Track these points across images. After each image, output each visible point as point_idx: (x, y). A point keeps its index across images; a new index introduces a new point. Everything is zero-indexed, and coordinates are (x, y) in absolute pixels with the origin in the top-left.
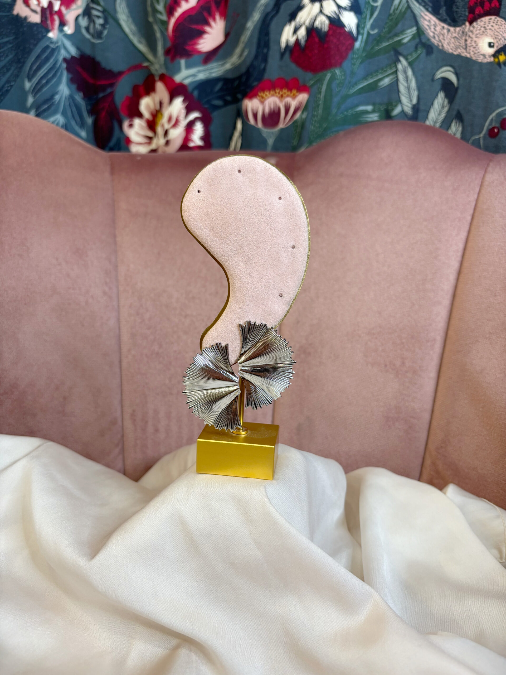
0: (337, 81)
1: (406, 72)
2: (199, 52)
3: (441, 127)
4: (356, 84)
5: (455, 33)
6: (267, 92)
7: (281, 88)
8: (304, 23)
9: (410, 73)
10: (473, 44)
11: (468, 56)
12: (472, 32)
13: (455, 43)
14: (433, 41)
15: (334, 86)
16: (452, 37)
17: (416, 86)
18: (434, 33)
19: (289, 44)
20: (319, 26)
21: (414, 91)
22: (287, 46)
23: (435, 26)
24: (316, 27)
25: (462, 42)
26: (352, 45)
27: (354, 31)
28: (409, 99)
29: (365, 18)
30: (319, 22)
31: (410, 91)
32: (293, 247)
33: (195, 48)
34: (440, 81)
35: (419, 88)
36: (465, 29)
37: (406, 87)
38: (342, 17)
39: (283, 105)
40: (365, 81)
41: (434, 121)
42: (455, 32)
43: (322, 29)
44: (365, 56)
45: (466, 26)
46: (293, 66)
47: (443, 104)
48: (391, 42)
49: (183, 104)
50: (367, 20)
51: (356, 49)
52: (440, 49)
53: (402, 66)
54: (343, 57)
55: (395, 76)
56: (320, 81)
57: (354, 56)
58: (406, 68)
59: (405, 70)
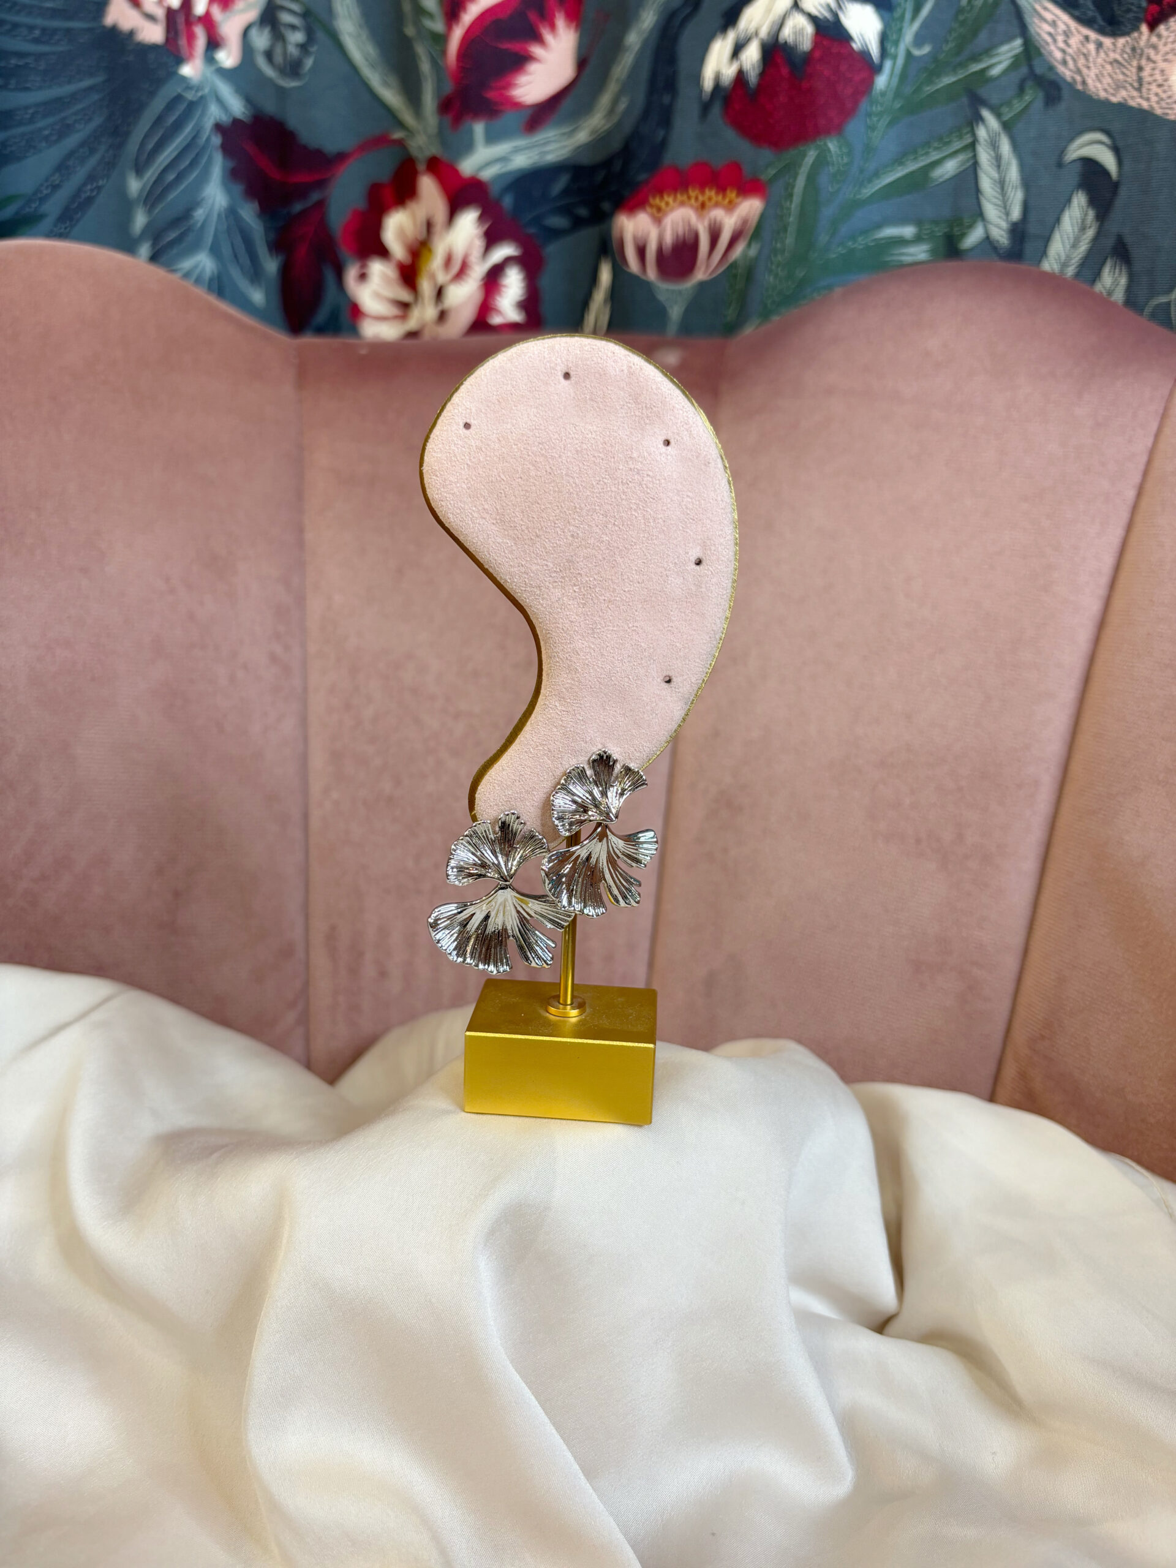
0: (831, 168)
1: (997, 145)
2: (518, 106)
3: (1077, 275)
4: (876, 174)
5: (1114, 51)
6: (669, 195)
7: (702, 186)
8: (757, 34)
9: (1005, 147)
10: (1158, 77)
11: (1145, 105)
12: (1154, 47)
13: (1115, 76)
14: (1063, 72)
15: (823, 179)
16: (1108, 60)
17: (1019, 177)
18: (1064, 51)
19: (720, 83)
20: (791, 40)
21: (1014, 190)
22: (717, 86)
23: (1067, 34)
24: (783, 42)
25: (1131, 72)
26: (869, 83)
27: (873, 50)
28: (1003, 210)
29: (902, 18)
30: (791, 30)
31: (1006, 188)
32: (699, 562)
33: (508, 96)
34: (1078, 167)
35: (1027, 183)
36: (1138, 40)
37: (995, 181)
38: (845, 16)
39: (705, 227)
40: (899, 168)
41: (1060, 263)
42: (1114, 49)
43: (798, 47)
44: (902, 107)
45: (1141, 33)
46: (730, 135)
47: (1083, 221)
48: (961, 74)
49: (478, 226)
50: (906, 24)
51: (878, 91)
52: (1078, 90)
53: (987, 131)
54: (847, 111)
55: (971, 155)
56: (791, 169)
57: (874, 108)
58: (998, 137)
59: (995, 141)
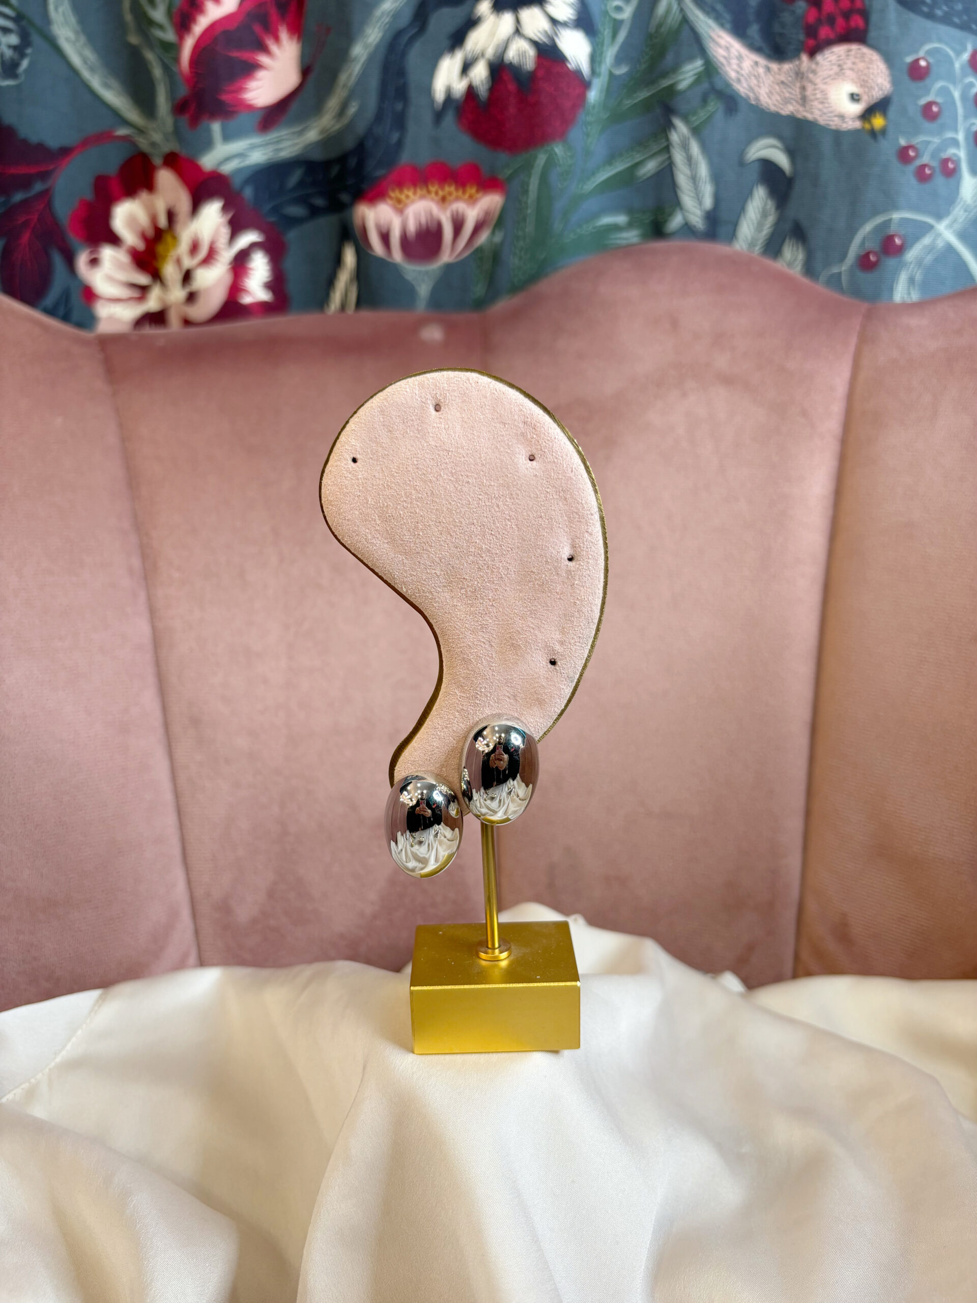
0: (559, 167)
1: (687, 148)
2: (250, 108)
3: (763, 253)
4: (593, 174)
5: (780, 74)
6: (408, 189)
7: (442, 183)
8: (483, 54)
9: (695, 148)
10: (819, 96)
11: (810, 117)
12: (814, 72)
13: (782, 94)
14: (738, 89)
15: (554, 177)
16: (776, 81)
17: (708, 173)
18: (738, 72)
19: (450, 93)
20: (515, 61)
21: (705, 184)
22: (449, 98)
23: (740, 58)
24: (508, 62)
25: (796, 92)
26: (582, 97)
27: (583, 69)
28: (698, 202)
29: (604, 40)
30: (515, 53)
31: (698, 183)
33: (240, 99)
34: (757, 166)
35: (717, 178)
36: (800, 66)
37: (689, 177)
38: (560, 40)
39: (447, 218)
40: (611, 167)
41: (748, 244)
42: (780, 72)
43: (523, 67)
44: (607, 118)
45: (801, 60)
46: (464, 138)
47: (765, 209)
48: (654, 89)
49: (223, 216)
50: (605, 48)
51: (590, 104)
52: (752, 105)
53: (679, 136)
54: (567, 121)
55: (665, 156)
56: (528, 167)
57: (588, 118)
58: (687, 141)
59: (686, 144)
